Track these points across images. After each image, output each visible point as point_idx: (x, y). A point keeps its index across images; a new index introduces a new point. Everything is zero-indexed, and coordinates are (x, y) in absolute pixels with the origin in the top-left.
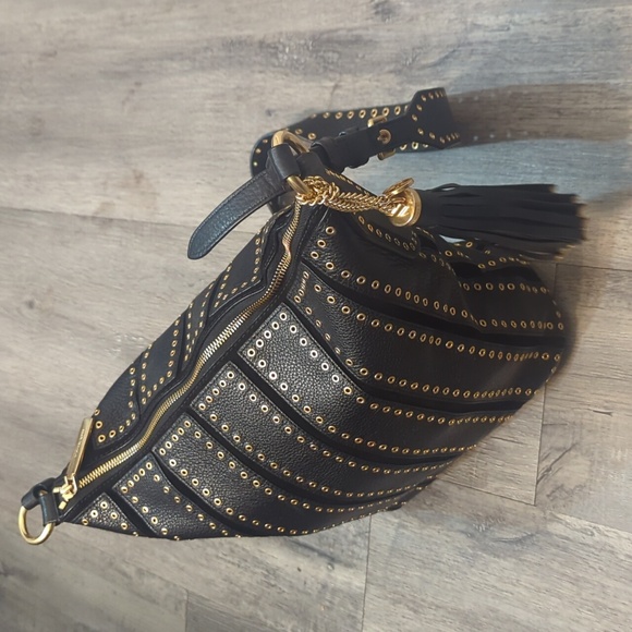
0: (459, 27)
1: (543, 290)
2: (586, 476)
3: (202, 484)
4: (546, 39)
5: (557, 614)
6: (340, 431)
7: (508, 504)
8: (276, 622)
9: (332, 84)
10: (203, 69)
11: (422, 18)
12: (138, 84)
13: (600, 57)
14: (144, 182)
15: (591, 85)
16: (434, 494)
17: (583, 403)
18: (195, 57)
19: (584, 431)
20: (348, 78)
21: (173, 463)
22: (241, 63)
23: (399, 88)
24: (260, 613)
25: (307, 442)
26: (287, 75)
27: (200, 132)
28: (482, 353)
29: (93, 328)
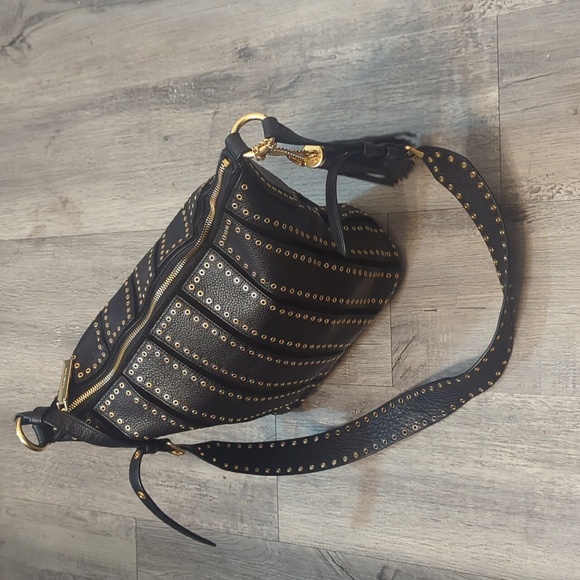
0: (301, 60)
1: (381, 231)
2: (425, 357)
3: (164, 391)
4: (362, 61)
5: (418, 461)
6: (260, 333)
7: (374, 390)
8: (210, 525)
9: (213, 111)
10: (110, 113)
11: (274, 57)
12: (58, 131)
13: (399, 69)
14: (69, 205)
15: (396, 89)
16: (320, 395)
17: (416, 307)
18: (102, 106)
19: (420, 326)
20: (224, 105)
21: (140, 379)
22: (140, 105)
23: (262, 108)
24: (197, 520)
25: (238, 345)
26: (177, 109)
27: (112, 160)
28: (348, 271)
29: (36, 327)
